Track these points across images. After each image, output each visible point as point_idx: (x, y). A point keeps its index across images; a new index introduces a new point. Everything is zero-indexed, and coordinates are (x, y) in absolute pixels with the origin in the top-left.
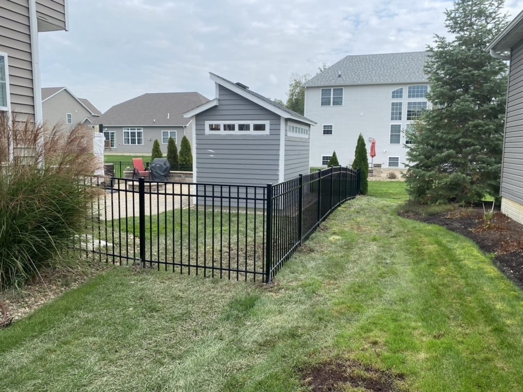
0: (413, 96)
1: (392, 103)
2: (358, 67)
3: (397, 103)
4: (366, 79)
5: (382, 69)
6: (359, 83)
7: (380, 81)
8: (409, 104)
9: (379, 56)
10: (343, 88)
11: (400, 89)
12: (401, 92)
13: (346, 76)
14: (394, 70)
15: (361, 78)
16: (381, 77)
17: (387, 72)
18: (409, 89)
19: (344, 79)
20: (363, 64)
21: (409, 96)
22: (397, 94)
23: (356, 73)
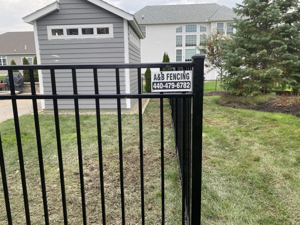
0: (189, 31)
1: (176, 36)
2: (154, 13)
3: (179, 36)
4: (160, 20)
5: (169, 14)
6: (156, 23)
7: (168, 21)
8: (186, 36)
9: (165, 6)
10: (146, 26)
11: (181, 27)
12: (181, 29)
13: (147, 18)
14: (176, 15)
15: (157, 20)
16: (169, 19)
17: (172, 16)
18: (186, 27)
19: (146, 20)
20: (157, 11)
21: (186, 31)
22: (179, 30)
23: (153, 16)
